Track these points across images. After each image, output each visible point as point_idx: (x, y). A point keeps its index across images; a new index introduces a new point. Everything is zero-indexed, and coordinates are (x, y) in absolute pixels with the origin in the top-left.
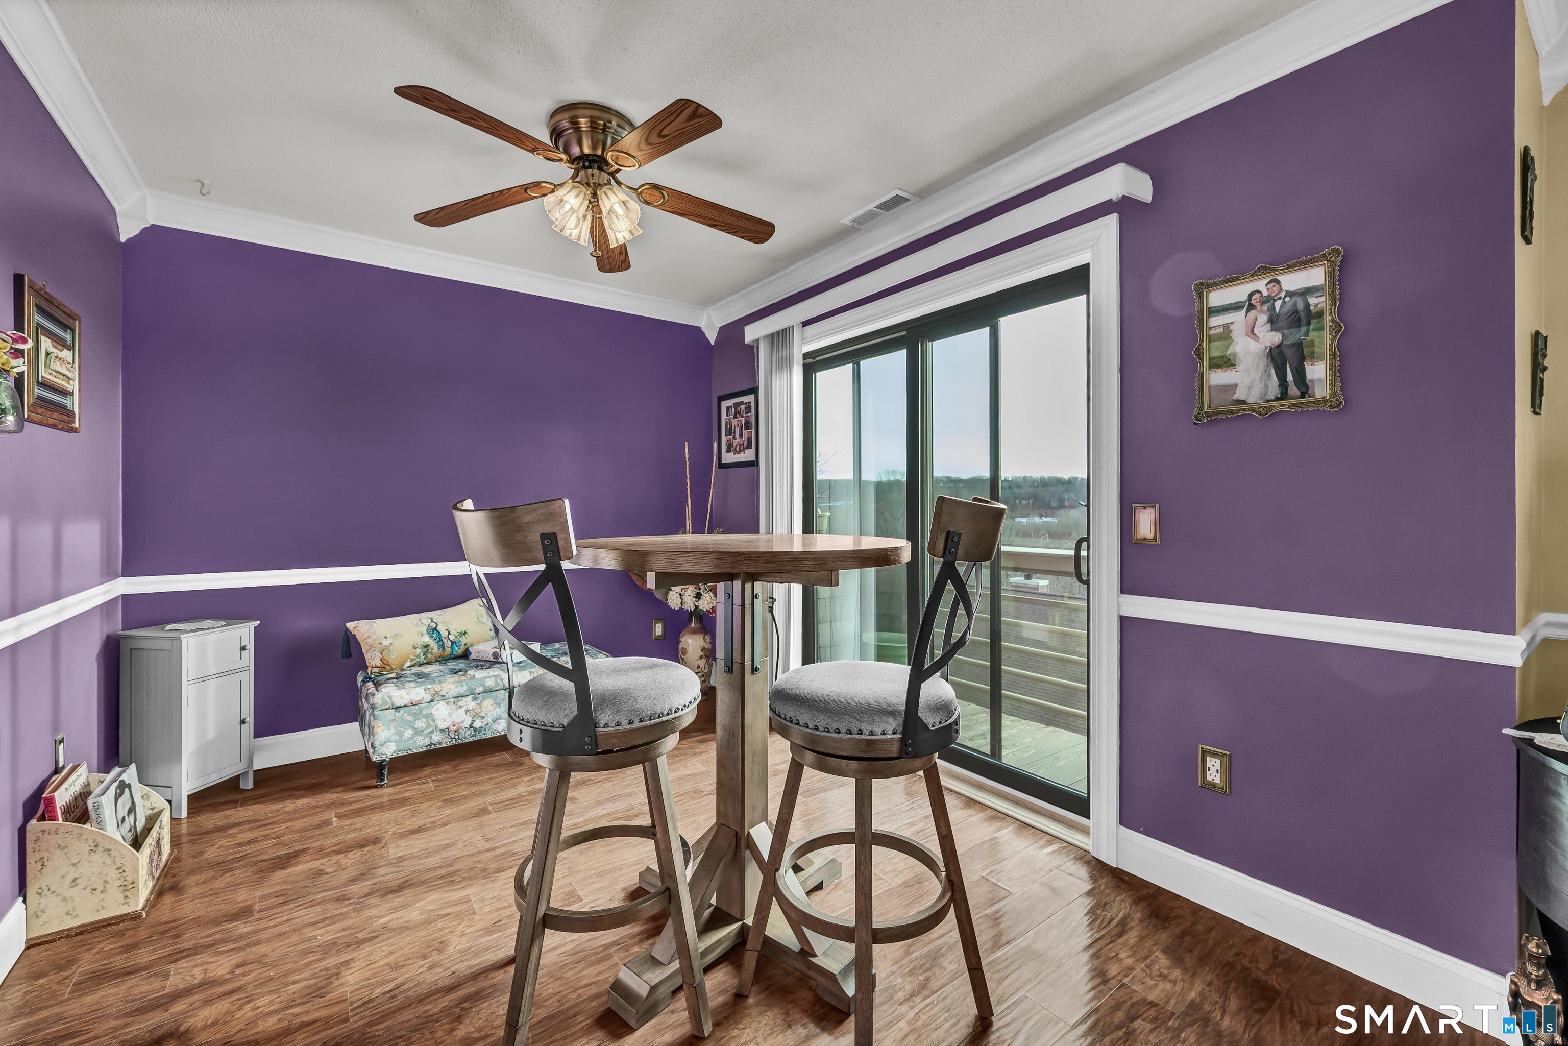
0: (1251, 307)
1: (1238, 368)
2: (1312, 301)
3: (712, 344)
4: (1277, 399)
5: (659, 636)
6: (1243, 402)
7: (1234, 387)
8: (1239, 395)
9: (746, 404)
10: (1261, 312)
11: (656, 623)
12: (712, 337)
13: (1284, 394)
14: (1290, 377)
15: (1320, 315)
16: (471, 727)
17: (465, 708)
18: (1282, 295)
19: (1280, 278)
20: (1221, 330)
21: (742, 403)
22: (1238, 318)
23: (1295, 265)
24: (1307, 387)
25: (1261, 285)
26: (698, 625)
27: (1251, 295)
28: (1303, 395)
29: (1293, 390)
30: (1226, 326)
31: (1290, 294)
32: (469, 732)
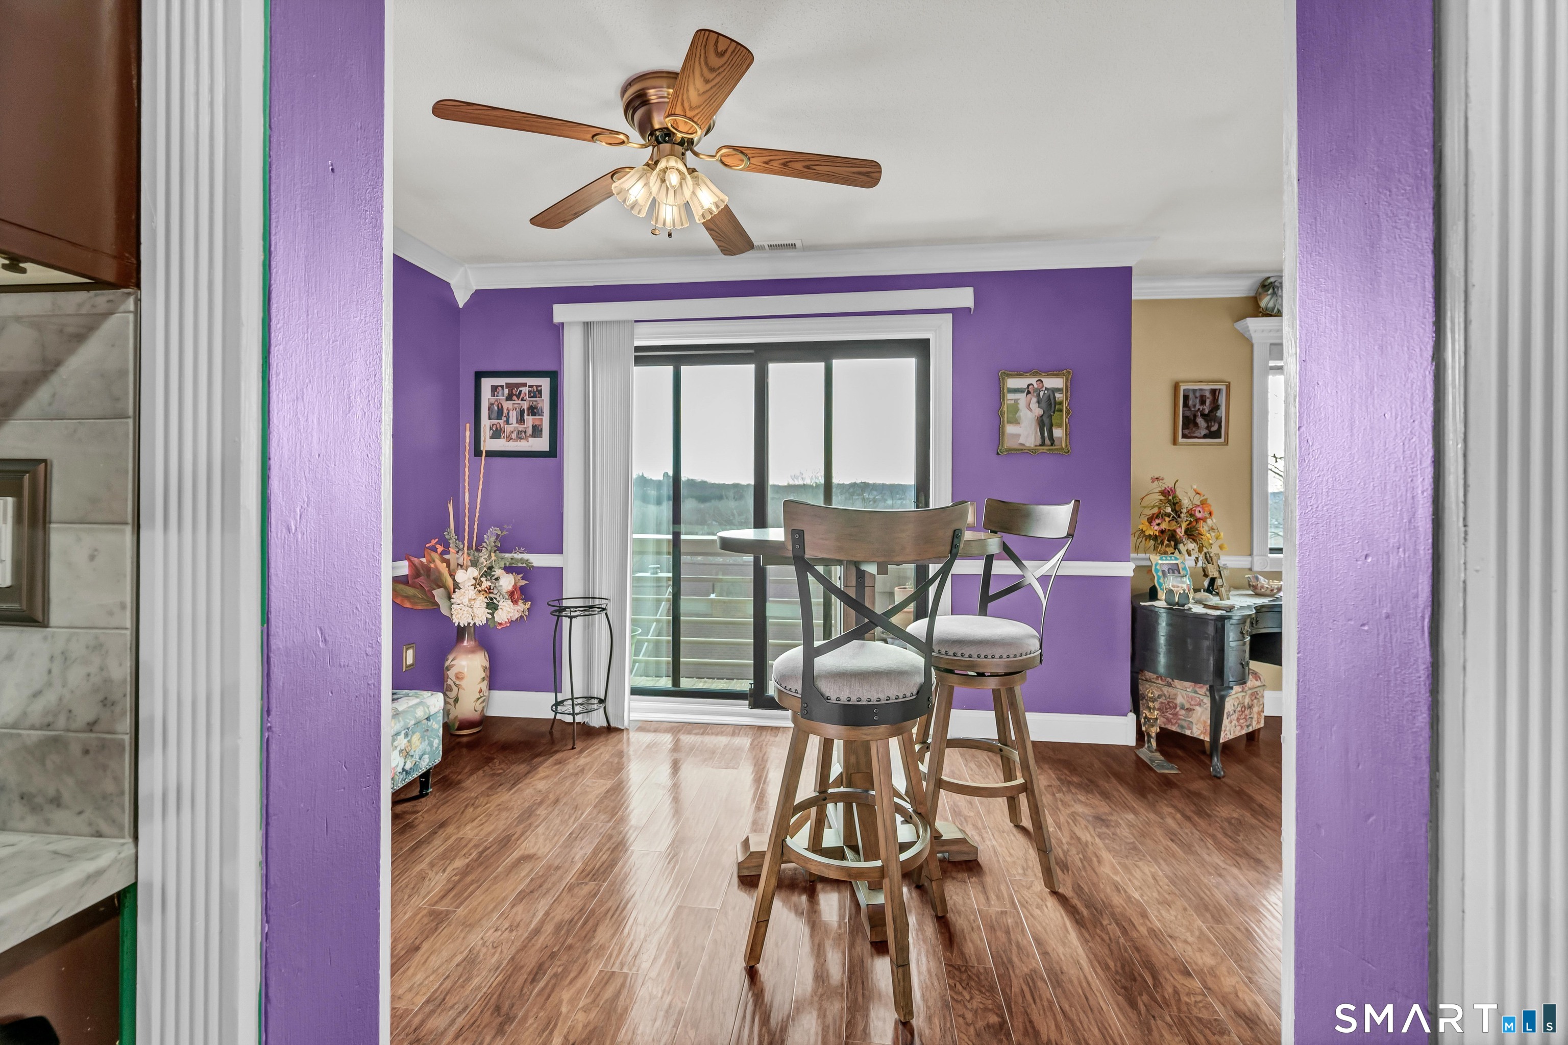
0: (1029, 393)
1: (1022, 425)
2: (1057, 395)
3: (461, 306)
4: (1040, 445)
5: (411, 665)
6: (1023, 445)
7: (1018, 436)
8: (1021, 441)
9: (530, 386)
10: (1033, 396)
11: (407, 649)
12: (462, 298)
13: (1043, 444)
14: (1046, 434)
15: (1061, 403)
16: (403, 770)
17: (398, 749)
18: (1044, 389)
19: (1042, 379)
20: (1013, 402)
21: (524, 385)
22: (1022, 397)
23: (1051, 374)
24: (1054, 441)
25: (1033, 381)
26: (472, 643)
27: (1029, 385)
28: (1052, 445)
29: (1047, 442)
30: (1016, 401)
31: (1046, 389)
32: (402, 777)
